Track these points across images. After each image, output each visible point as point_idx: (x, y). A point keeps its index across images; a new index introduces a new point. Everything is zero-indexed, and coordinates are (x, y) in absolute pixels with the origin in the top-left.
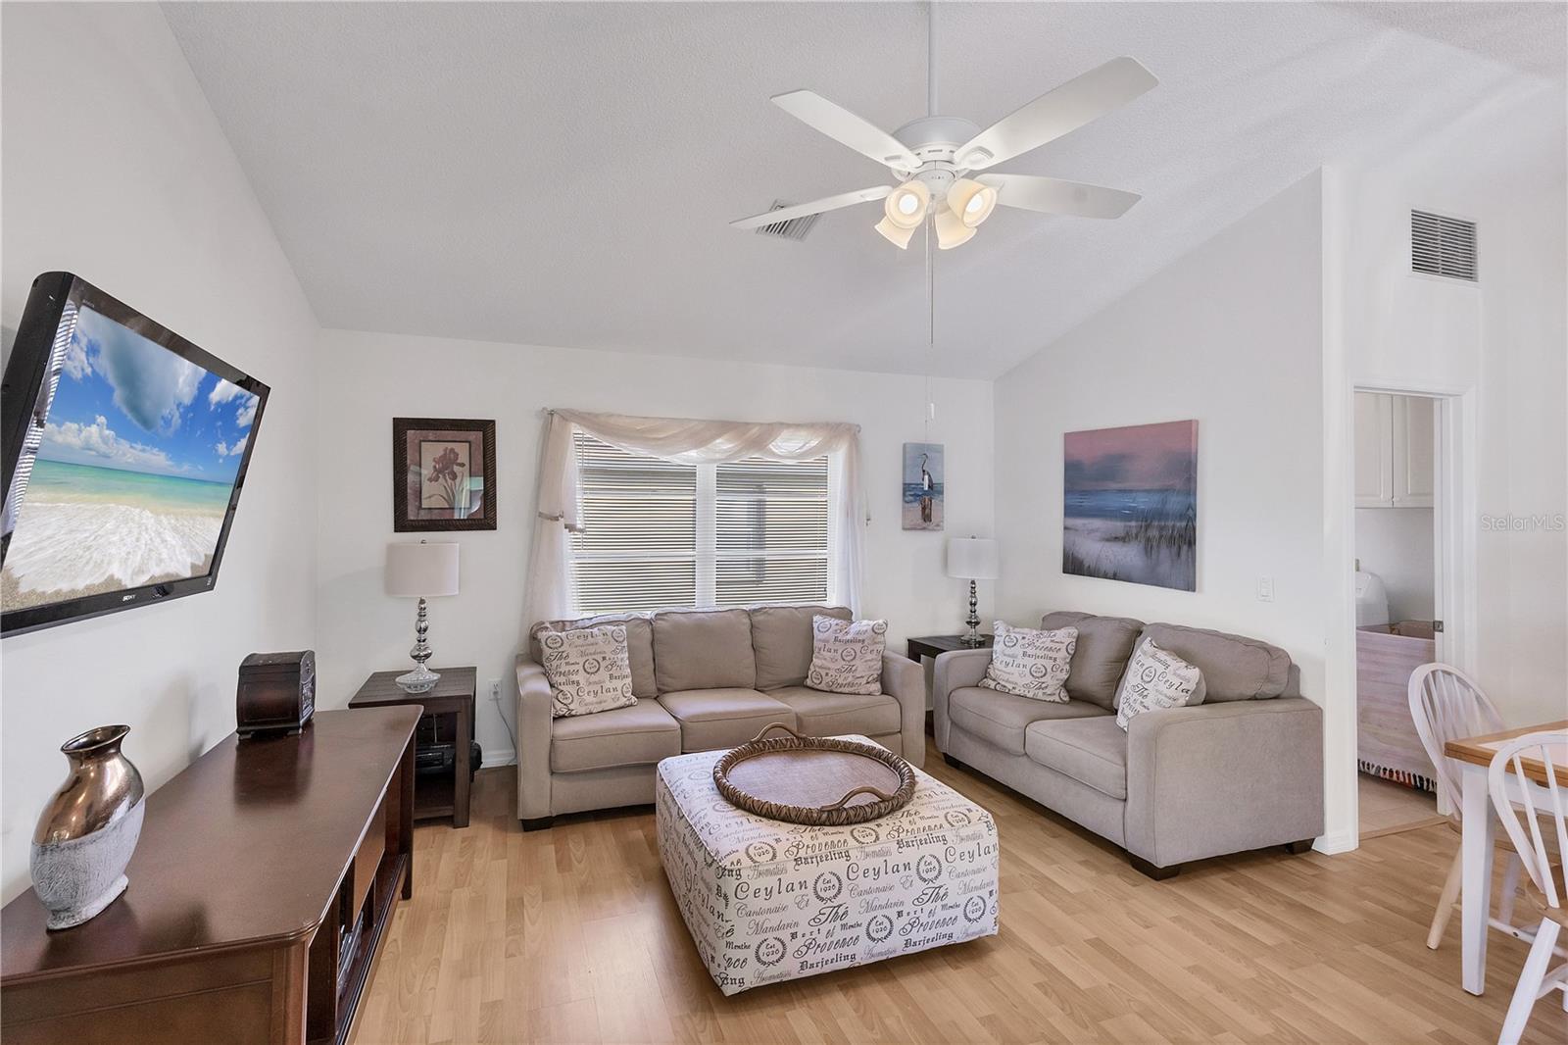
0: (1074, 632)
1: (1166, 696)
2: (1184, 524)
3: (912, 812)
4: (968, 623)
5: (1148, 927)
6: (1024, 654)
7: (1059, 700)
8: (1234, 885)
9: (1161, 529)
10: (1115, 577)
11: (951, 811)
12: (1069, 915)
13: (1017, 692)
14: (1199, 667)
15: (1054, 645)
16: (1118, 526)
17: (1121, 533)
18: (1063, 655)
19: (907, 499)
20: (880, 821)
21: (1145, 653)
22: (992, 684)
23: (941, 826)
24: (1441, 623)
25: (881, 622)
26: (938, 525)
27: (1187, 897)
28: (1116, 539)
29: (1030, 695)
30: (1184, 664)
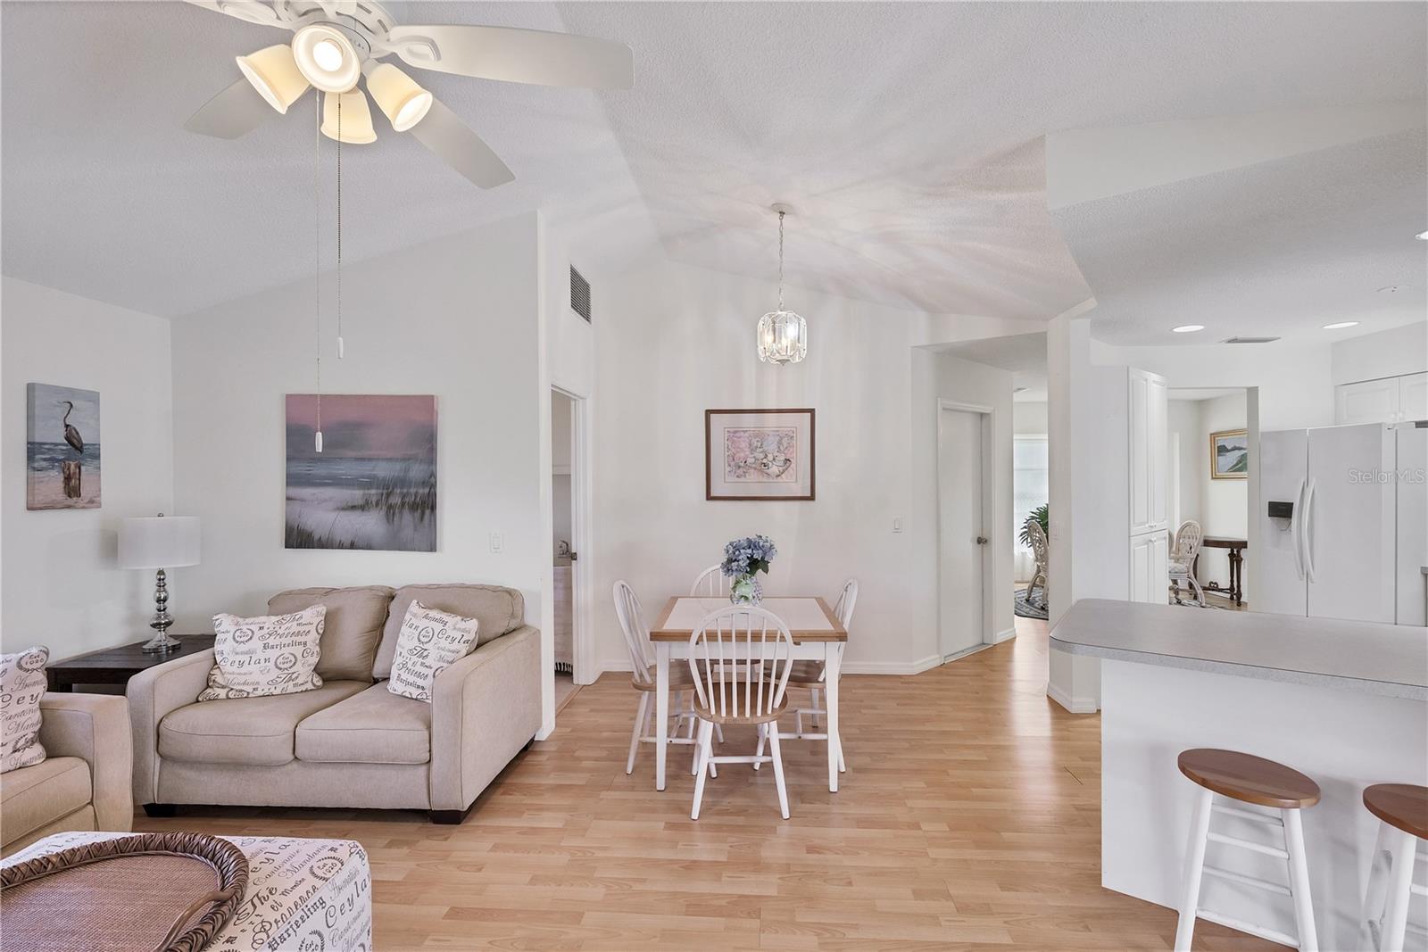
0: (323, 609)
1: (450, 651)
2: (427, 490)
3: (264, 893)
4: (154, 626)
5: (480, 870)
6: (266, 647)
7: (313, 688)
8: (510, 795)
9: (404, 496)
10: (352, 546)
11: (313, 862)
12: (412, 904)
13: (260, 693)
14: (477, 618)
15: (302, 629)
16: (357, 495)
17: (360, 502)
18: (313, 638)
19: (36, 465)
20: (227, 933)
21: (415, 615)
22: (222, 693)
23: (314, 889)
24: (575, 553)
25: (34, 651)
26: (91, 502)
27: (488, 824)
28: (353, 508)
29: (278, 691)
30: (459, 618)
